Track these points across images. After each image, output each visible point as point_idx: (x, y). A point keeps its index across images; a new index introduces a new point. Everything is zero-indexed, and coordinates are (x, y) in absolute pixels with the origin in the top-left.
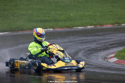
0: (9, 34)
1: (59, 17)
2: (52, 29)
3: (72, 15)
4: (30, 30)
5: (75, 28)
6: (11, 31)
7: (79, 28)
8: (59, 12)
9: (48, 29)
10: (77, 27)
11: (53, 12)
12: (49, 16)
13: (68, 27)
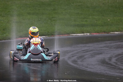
0: (46, 38)
1: (96, 22)
2: (88, 34)
3: (109, 20)
4: (67, 34)
5: (112, 33)
6: (48, 35)
7: (115, 33)
8: (96, 17)
9: (85, 34)
10: (113, 33)
11: (91, 17)
12: (86, 21)
13: (104, 32)
